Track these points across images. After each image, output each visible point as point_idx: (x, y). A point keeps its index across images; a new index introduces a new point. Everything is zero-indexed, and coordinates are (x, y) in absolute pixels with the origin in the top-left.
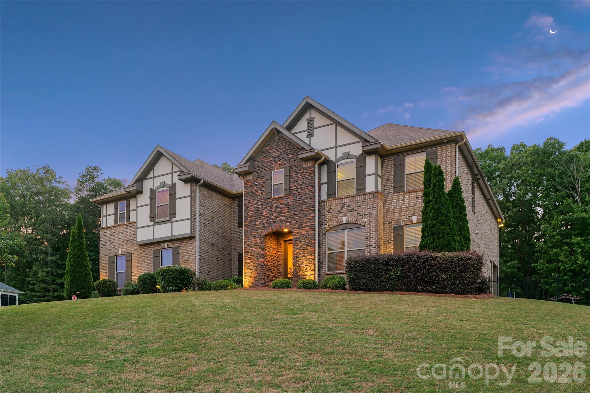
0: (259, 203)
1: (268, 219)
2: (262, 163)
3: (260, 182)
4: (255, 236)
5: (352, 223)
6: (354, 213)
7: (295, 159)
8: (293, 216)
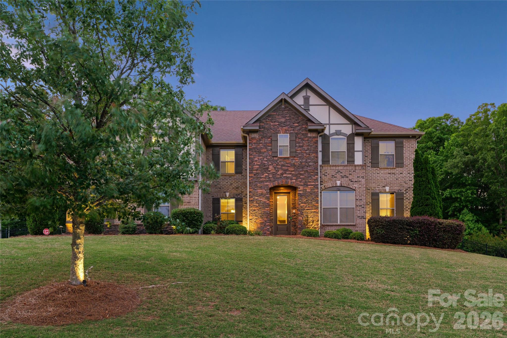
0: (265, 159)
1: (274, 174)
2: (267, 125)
3: (266, 141)
4: (261, 188)
5: (345, 187)
6: (347, 179)
7: (301, 128)
8: (299, 175)
